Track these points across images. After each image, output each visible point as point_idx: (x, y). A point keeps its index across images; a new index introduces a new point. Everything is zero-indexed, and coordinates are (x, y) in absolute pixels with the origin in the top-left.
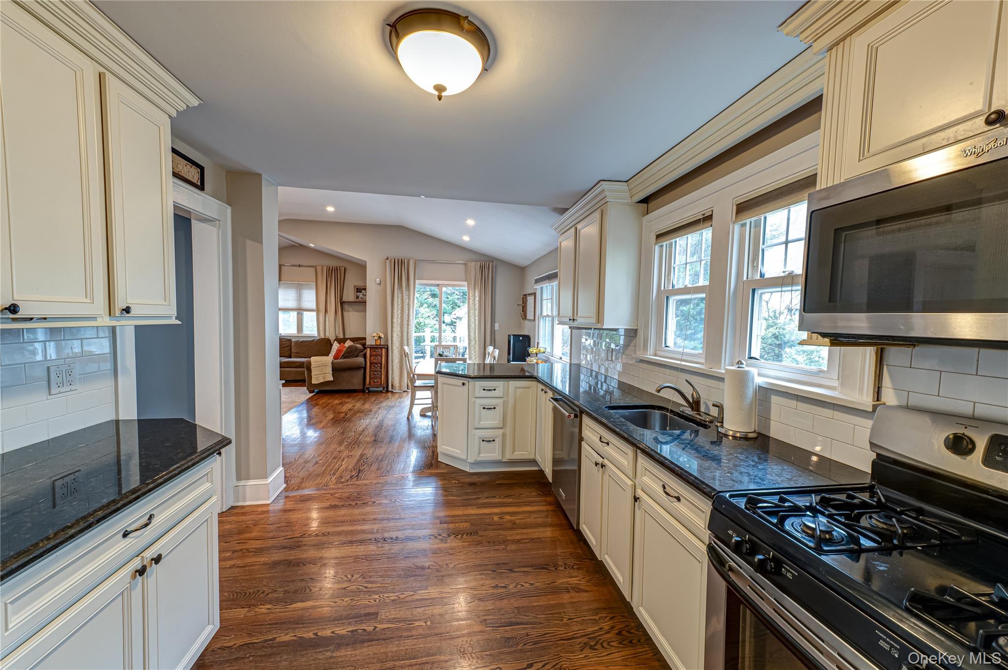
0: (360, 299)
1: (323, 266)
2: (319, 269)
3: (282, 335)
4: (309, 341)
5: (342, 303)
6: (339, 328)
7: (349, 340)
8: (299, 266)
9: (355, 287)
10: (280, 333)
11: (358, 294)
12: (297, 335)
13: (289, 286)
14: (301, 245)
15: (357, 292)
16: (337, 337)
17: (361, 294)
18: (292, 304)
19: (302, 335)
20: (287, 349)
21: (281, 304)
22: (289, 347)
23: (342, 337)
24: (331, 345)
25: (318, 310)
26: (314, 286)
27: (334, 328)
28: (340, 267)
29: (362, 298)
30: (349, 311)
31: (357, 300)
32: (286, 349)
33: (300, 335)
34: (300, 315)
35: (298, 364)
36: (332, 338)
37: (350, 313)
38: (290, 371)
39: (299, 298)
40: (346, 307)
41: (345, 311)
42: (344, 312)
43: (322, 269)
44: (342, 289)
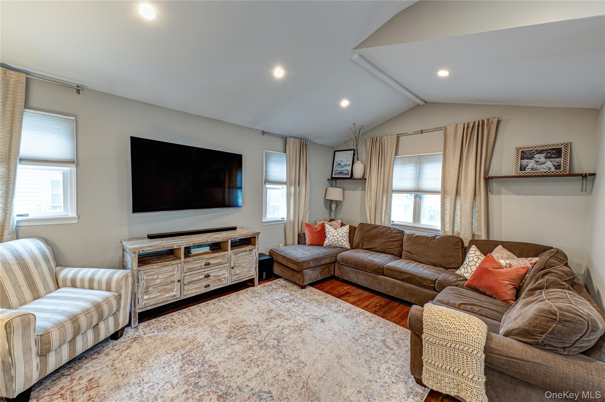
0: (527, 171)
1: (457, 125)
2: (451, 130)
3: (395, 223)
4: (428, 238)
5: (487, 179)
6: (479, 220)
7: (500, 246)
8: (422, 132)
9: (518, 149)
10: (392, 220)
11: (525, 162)
12: (412, 225)
13: (407, 161)
14: (426, 102)
15: (523, 158)
16: (473, 235)
17: (532, 161)
18: (409, 184)
19: (420, 226)
20: (397, 244)
21: (396, 184)
22: (400, 242)
23: (483, 237)
24: (465, 251)
25: (444, 193)
26: (441, 158)
27: (470, 220)
28: (488, 120)
29: (533, 169)
30: (500, 193)
31: (522, 173)
32: (394, 243)
33: (416, 225)
34: (418, 199)
35: (406, 276)
36: (466, 238)
37: (503, 196)
38: (394, 284)
39: (418, 176)
40: (494, 185)
41: (492, 194)
42: (489, 195)
43: (456, 128)
44: (489, 155)
